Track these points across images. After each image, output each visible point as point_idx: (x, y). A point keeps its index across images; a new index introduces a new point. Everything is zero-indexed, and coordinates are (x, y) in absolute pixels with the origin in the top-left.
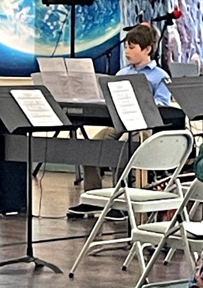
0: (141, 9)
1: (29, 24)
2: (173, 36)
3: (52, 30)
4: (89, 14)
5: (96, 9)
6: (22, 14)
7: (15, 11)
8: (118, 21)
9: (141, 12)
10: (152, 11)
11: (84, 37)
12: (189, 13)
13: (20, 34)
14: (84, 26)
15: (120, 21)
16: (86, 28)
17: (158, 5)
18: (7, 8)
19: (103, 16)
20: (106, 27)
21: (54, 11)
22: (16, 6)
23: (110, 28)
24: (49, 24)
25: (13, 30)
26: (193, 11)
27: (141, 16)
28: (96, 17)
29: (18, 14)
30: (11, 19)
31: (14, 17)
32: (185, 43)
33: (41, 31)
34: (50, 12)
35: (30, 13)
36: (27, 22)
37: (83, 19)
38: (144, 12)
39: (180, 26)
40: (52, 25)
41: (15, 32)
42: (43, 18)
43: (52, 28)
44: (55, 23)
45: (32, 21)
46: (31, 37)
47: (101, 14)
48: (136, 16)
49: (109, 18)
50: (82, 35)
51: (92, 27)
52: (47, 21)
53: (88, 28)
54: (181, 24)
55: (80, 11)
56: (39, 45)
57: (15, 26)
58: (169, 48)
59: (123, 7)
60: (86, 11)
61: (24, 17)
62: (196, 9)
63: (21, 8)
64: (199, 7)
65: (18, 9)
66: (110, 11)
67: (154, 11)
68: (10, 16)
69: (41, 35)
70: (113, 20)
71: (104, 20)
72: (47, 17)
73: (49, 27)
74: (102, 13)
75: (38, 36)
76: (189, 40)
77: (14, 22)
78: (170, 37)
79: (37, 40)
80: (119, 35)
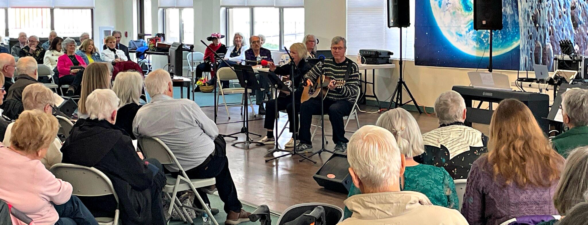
0: (531, 32)
1: (473, 40)
2: (549, 47)
3: (485, 43)
4: (504, 34)
5: (508, 31)
6: (470, 34)
7: (467, 32)
8: (519, 38)
9: (531, 34)
10: (537, 33)
11: (501, 47)
12: (557, 34)
13: (469, 45)
14: (501, 41)
15: (520, 38)
16: (502, 42)
17: (540, 29)
18: (462, 30)
19: (511, 35)
20: (512, 42)
21: (486, 32)
22: (467, 29)
23: (515, 42)
24: (483, 39)
25: (466, 42)
26: (559, 33)
27: (531, 35)
28: (507, 36)
29: (468, 34)
30: (464, 37)
31: (466, 35)
32: (555, 51)
33: (480, 44)
34: (484, 33)
35: (474, 34)
36: (472, 39)
37: (501, 37)
38: (533, 33)
39: (552, 41)
40: (485, 40)
41: (467, 44)
42: (480, 36)
43: (485, 42)
44: (486, 39)
45: (475, 38)
46: (474, 47)
47: (509, 34)
48: (528, 35)
49: (514, 36)
50: (500, 46)
51: (505, 42)
52: (483, 38)
53: (504, 42)
54: (553, 40)
55: (499, 32)
56: (478, 51)
57: (467, 40)
58: (547, 54)
59: (522, 31)
60: (502, 32)
61: (471, 35)
62: (561, 31)
63: (469, 30)
64: (563, 31)
65: (468, 31)
66: (514, 33)
67: (538, 33)
68: (464, 35)
69: (479, 45)
70: (516, 38)
71: (512, 38)
72: (482, 36)
73: (483, 41)
74: (511, 34)
75: (478, 46)
76: (557, 49)
77: (466, 38)
78: (547, 48)
79: (477, 48)
80: (519, 46)
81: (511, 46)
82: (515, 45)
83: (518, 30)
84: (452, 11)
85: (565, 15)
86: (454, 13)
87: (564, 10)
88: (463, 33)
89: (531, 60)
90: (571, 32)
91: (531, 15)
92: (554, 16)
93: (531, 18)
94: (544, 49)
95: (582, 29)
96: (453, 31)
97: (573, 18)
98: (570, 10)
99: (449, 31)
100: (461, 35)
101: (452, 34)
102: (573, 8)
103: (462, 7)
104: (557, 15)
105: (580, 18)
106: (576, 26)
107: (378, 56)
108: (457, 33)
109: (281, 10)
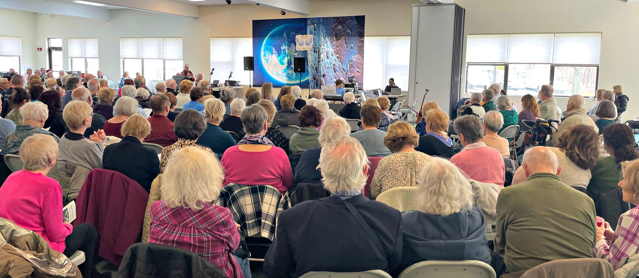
9: (314, 74)
10: (317, 74)
13: (282, 78)
15: (309, 76)
17: (319, 73)
22: (282, 72)
24: (290, 76)
28: (303, 75)
29: (282, 74)
30: (280, 76)
35: (285, 74)
36: (284, 76)
43: (292, 77)
45: (286, 76)
46: (286, 79)
47: (306, 74)
50: (299, 79)
53: (302, 77)
56: (287, 81)
59: (310, 73)
75: (288, 79)
80: (308, 79)
81: (305, 79)
82: (306, 79)
83: (308, 73)
84: (274, 64)
85: (330, 68)
86: (275, 65)
87: (330, 65)
88: (280, 74)
89: (314, 85)
90: (333, 74)
91: (314, 67)
92: (325, 68)
93: (314, 68)
94: (320, 80)
95: (338, 73)
96: (274, 72)
97: (334, 69)
98: (332, 66)
99: (272, 73)
100: (278, 75)
101: (274, 74)
102: (334, 65)
103: (279, 63)
104: (327, 67)
105: (337, 69)
106: (335, 72)
107: (234, 83)
108: (276, 74)
109: (164, 61)
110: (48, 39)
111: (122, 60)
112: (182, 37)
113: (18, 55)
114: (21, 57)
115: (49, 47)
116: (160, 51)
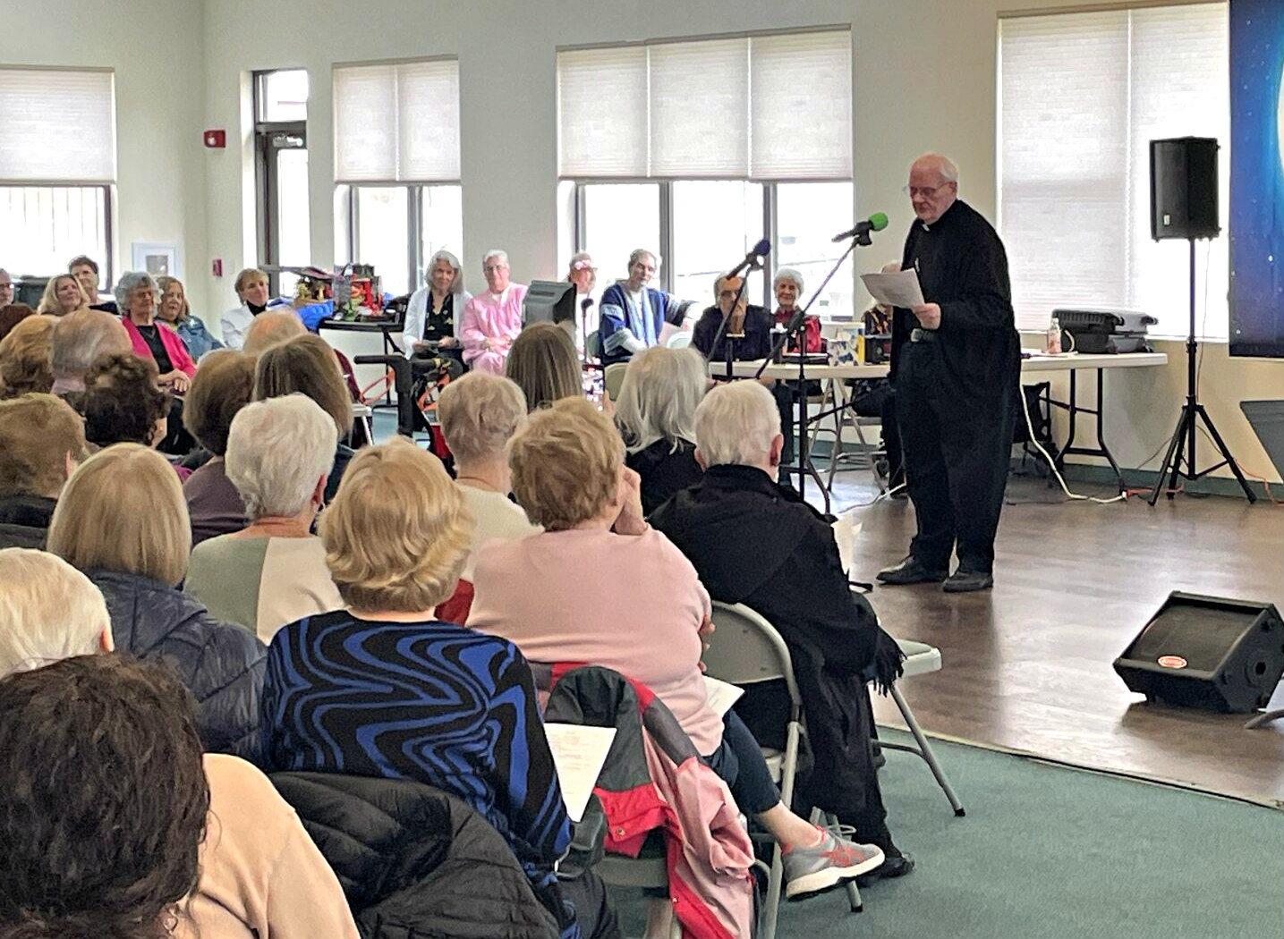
107: (1114, 328)
109: (769, 187)
110: (256, 74)
111: (565, 190)
112: (848, 27)
113: (98, 175)
114: (114, 188)
115: (257, 123)
116: (743, 125)
